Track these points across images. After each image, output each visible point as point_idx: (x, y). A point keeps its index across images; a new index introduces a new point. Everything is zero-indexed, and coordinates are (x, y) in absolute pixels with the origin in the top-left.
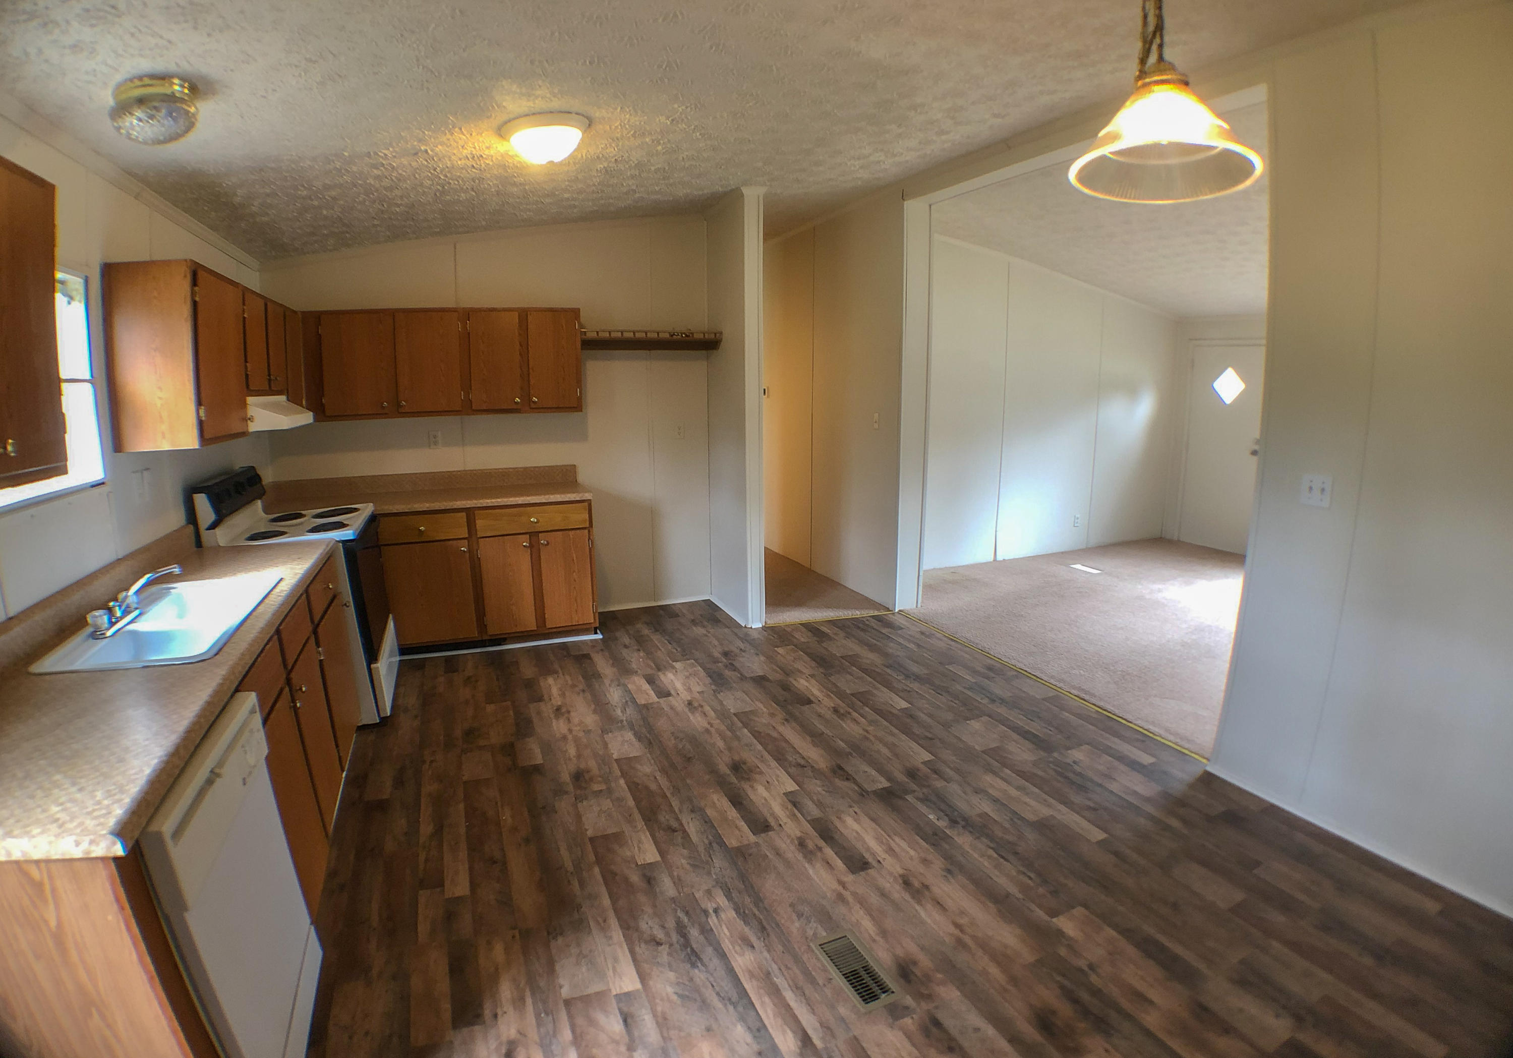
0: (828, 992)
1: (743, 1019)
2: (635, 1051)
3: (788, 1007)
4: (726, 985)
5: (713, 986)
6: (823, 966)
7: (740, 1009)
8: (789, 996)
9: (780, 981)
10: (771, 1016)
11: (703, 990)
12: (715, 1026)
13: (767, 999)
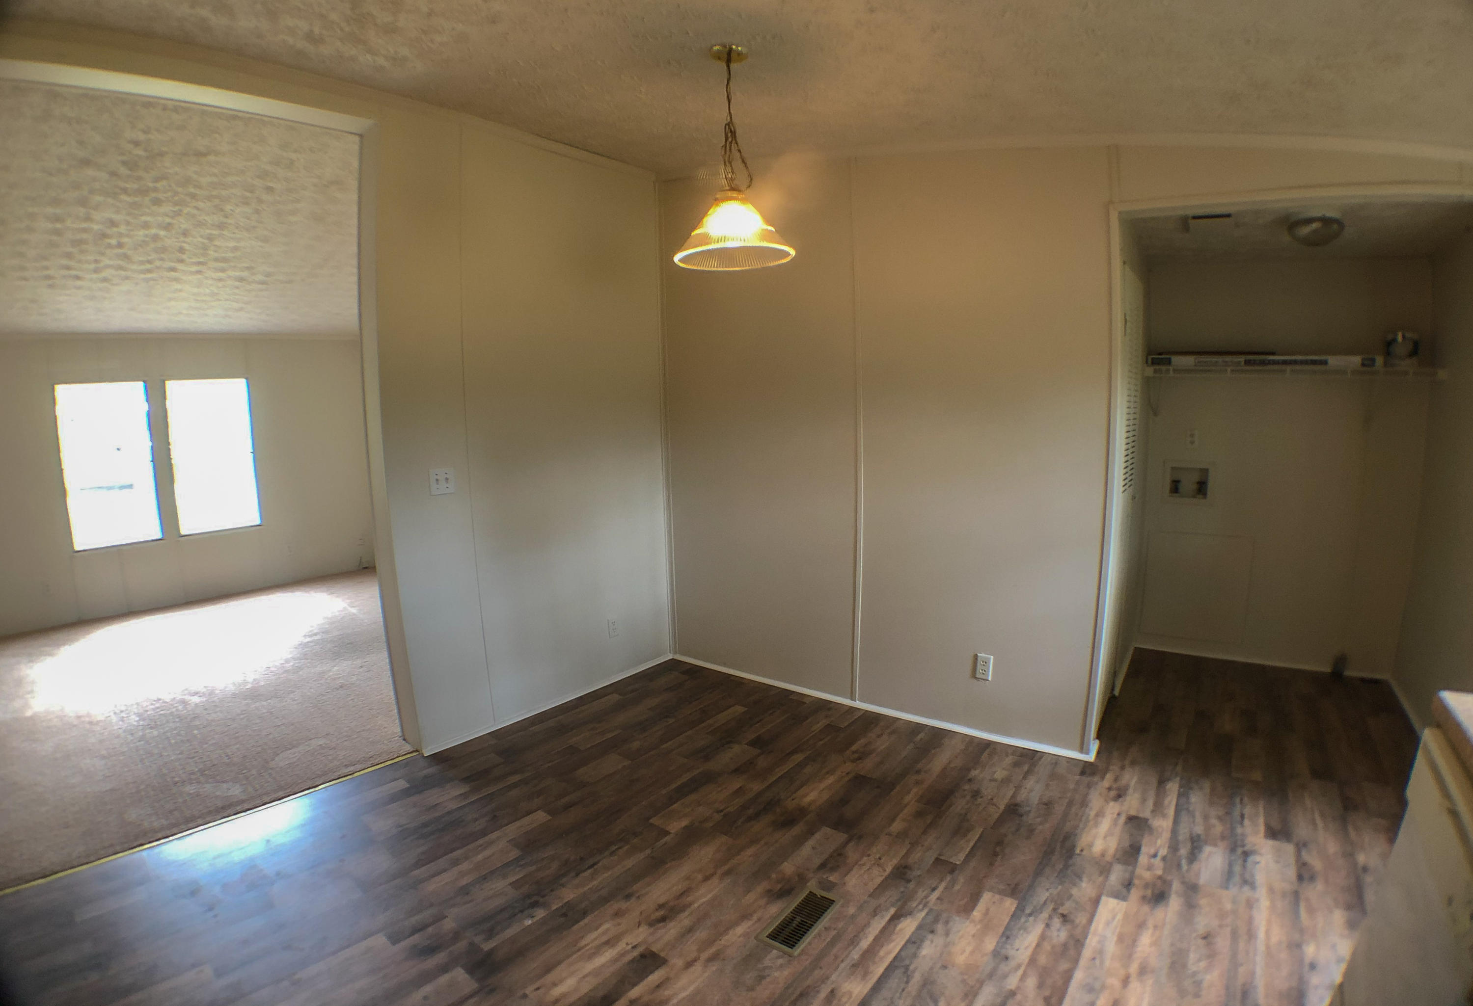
0: (840, 925)
1: (915, 956)
2: (1011, 990)
3: (876, 939)
4: (893, 982)
5: (903, 990)
6: (815, 938)
7: (907, 962)
8: (865, 944)
9: (855, 955)
10: (892, 945)
11: (914, 993)
12: (939, 965)
13: (882, 953)
